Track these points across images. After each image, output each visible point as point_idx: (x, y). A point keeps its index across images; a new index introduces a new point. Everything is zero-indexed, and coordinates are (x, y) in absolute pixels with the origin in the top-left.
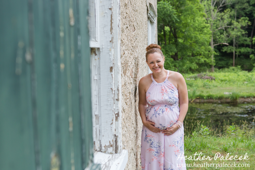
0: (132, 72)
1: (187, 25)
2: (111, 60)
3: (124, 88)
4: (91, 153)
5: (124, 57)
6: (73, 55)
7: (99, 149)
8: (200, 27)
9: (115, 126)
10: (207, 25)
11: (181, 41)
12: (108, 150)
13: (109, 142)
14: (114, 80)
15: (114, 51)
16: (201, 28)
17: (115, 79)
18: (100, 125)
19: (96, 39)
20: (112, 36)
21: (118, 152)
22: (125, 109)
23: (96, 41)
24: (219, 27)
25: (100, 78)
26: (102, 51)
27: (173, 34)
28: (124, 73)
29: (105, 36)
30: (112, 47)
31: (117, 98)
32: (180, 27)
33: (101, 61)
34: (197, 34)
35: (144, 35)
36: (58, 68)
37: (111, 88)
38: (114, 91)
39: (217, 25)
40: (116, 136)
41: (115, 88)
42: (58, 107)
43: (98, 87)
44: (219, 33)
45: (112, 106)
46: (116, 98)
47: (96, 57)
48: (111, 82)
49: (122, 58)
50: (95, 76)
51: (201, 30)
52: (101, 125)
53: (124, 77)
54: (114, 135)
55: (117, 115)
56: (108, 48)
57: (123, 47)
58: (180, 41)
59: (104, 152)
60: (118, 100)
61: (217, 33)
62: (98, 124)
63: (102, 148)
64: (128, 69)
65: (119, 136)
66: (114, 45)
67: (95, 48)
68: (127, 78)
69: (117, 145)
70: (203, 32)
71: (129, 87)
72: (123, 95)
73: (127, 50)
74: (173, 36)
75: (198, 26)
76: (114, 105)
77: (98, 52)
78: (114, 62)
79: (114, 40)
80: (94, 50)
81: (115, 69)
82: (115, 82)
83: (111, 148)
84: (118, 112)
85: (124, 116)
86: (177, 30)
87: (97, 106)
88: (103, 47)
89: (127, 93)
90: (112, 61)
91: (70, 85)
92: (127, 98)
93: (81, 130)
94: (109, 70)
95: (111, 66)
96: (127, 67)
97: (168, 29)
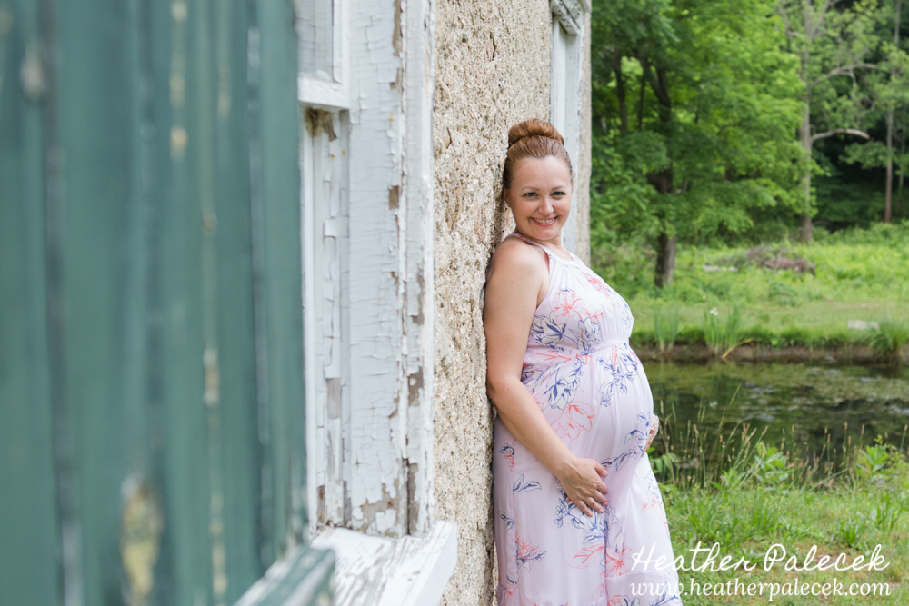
0: (484, 219)
1: (711, 57)
2: (395, 160)
3: (448, 279)
4: (296, 504)
5: (447, 156)
6: (224, 103)
7: (339, 516)
8: (758, 65)
9: (408, 425)
10: (787, 58)
11: (684, 118)
12: (378, 521)
13: (381, 487)
14: (406, 241)
15: (406, 122)
16: (762, 70)
17: (407, 235)
18: (345, 418)
19: (332, 75)
20: (399, 66)
21: (416, 530)
22: (450, 365)
23: (334, 81)
24: (835, 67)
25: (348, 231)
26: (360, 124)
27: (653, 87)
28: (447, 220)
29: (371, 64)
30: (397, 107)
31: (416, 314)
32: (682, 63)
33: (352, 161)
34: (748, 95)
35: (534, 80)
36: (161, 142)
37: (393, 273)
38: (405, 283)
39: (824, 59)
40: (408, 465)
41: (407, 272)
42: (155, 297)
43: (340, 267)
44: (832, 92)
45: (394, 345)
46: (410, 314)
47: (335, 147)
48: (391, 248)
49: (442, 160)
50: (329, 225)
51: (764, 77)
52: (350, 418)
53: (449, 238)
54: (401, 461)
55: (413, 382)
56: (383, 110)
57: (446, 115)
58: (683, 116)
59: (358, 530)
60: (418, 319)
61: (823, 92)
62: (339, 416)
63: (351, 511)
64: (468, 208)
65: (422, 466)
66: (407, 100)
67: (332, 110)
68: (460, 241)
69: (411, 502)
70: (769, 84)
71: (467, 277)
72: (442, 306)
73: (463, 129)
74: (655, 98)
75: (753, 61)
76: (405, 339)
77: (341, 125)
78: (407, 167)
79: (408, 82)
80: (327, 119)
81: (410, 196)
82: (407, 248)
83: (391, 513)
84: (421, 369)
85: (446, 391)
86: (670, 74)
87: (336, 342)
88: (363, 107)
89: (458, 301)
90: (397, 164)
91: (210, 217)
92: (462, 320)
93: (254, 407)
94: (387, 200)
95: (394, 184)
96: (460, 198)
97: (634, 68)
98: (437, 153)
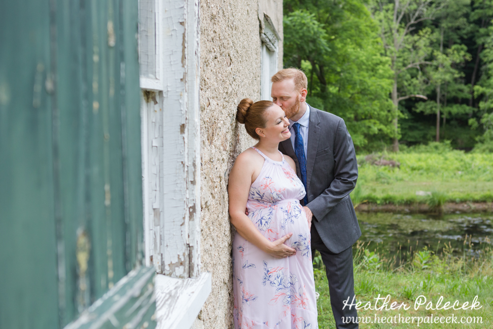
0: (226, 139)
1: (346, 60)
2: (183, 113)
3: (209, 166)
4: (140, 249)
5: (208, 111)
6: (112, 92)
7: (159, 269)
8: (370, 63)
9: (189, 229)
10: (384, 59)
11: (333, 90)
12: (176, 271)
13: (177, 256)
14: (188, 148)
15: (188, 96)
16: (372, 65)
17: (188, 145)
18: (162, 226)
19: (155, 76)
20: (184, 71)
21: (193, 275)
22: (210, 205)
23: (156, 79)
24: (409, 63)
25: (163, 144)
26: (167, 97)
27: (317, 75)
28: (208, 140)
29: (172, 71)
30: (183, 89)
31: (192, 180)
32: (332, 63)
33: (164, 113)
34: (364, 77)
35: (252, 74)
36: (90, 107)
37: (182, 162)
38: (188, 166)
39: (404, 60)
40: (189, 247)
41: (188, 162)
42: (88, 164)
43: (159, 160)
44: (408, 76)
45: (183, 194)
46: (190, 180)
47: (157, 107)
48: (181, 151)
49: (205, 112)
50: (154, 141)
51: (373, 69)
52: (164, 226)
53: (209, 148)
54: (186, 245)
55: (191, 210)
56: (177, 91)
57: (207, 92)
59: (168, 275)
60: (193, 183)
61: (404, 76)
62: (159, 225)
63: (164, 267)
64: (218, 134)
65: (195, 247)
66: (188, 86)
67: (155, 91)
68: (214, 149)
69: (191, 263)
70: (376, 72)
71: (218, 166)
72: (205, 178)
73: (215, 98)
74: (318, 81)
75: (367, 61)
76: (188, 191)
77: (159, 97)
78: (188, 115)
79: (188, 78)
80: (154, 95)
81: (189, 128)
82: (188, 151)
83: (182, 268)
84: (194, 204)
85: (208, 217)
86: (326, 68)
87: (158, 192)
88: (169, 90)
89: (213, 177)
90: (184, 114)
91: (107, 135)
92: (215, 185)
93: (123, 209)
94: (179, 130)
95: (183, 123)
96: (214, 129)
97: (307, 66)
98: (202, 109)
